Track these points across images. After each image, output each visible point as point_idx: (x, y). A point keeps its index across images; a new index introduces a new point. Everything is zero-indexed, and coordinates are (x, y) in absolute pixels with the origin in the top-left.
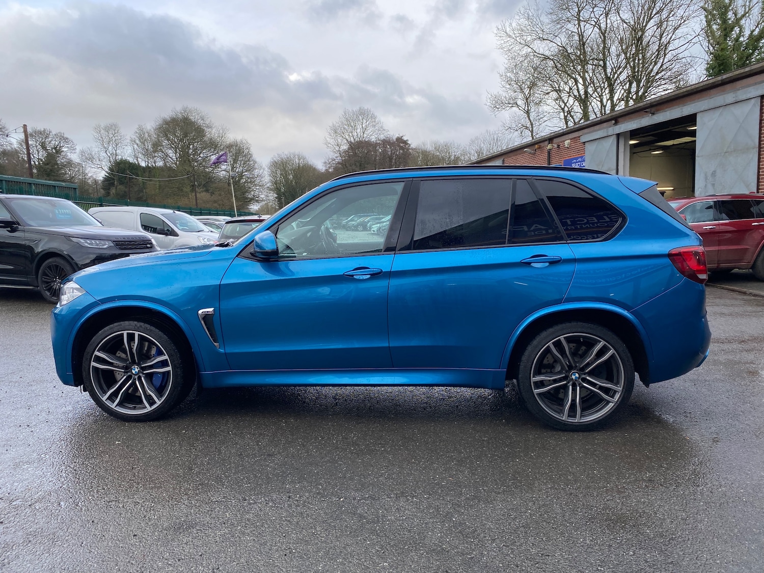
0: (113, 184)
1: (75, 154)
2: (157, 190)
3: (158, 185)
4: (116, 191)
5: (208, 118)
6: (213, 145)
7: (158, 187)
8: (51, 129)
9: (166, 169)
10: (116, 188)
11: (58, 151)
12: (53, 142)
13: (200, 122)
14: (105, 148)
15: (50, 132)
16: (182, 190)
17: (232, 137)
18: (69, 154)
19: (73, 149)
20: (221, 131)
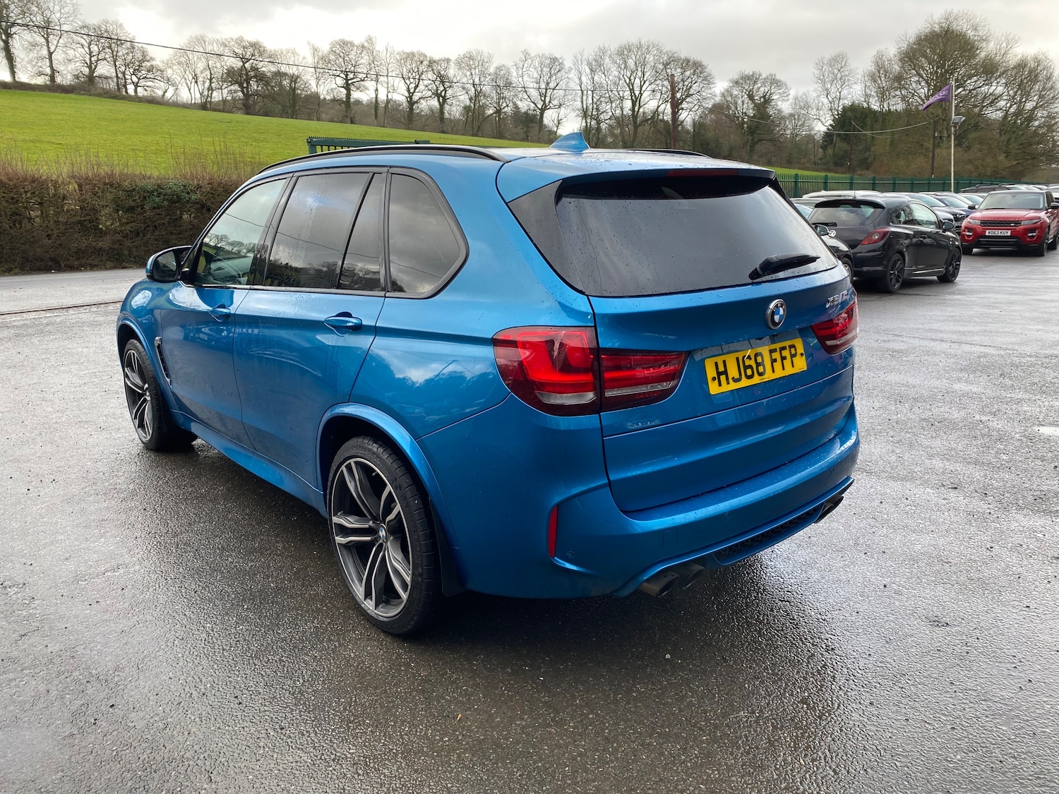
0: (831, 141)
1: (787, 103)
2: (888, 147)
3: (889, 140)
4: (834, 150)
5: (984, 26)
6: (990, 70)
7: (889, 143)
8: (761, 71)
9: (909, 114)
10: (834, 147)
11: (767, 100)
12: (762, 89)
13: (970, 33)
14: (827, 90)
15: (760, 75)
16: (922, 145)
17: (1023, 50)
18: (779, 103)
19: (785, 96)
20: (1004, 44)
